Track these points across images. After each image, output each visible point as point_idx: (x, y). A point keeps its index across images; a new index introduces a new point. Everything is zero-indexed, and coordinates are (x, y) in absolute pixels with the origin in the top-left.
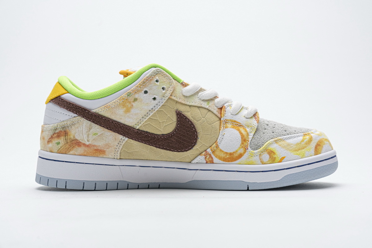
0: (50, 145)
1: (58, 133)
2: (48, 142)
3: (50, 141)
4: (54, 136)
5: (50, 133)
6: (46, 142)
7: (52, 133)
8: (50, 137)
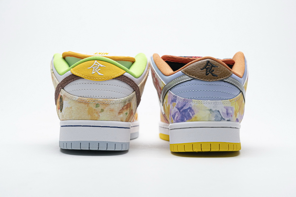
0: (121, 115)
1: (127, 105)
2: (119, 113)
3: (121, 112)
4: (124, 108)
5: (121, 106)
6: (117, 114)
7: (123, 106)
8: (121, 108)
